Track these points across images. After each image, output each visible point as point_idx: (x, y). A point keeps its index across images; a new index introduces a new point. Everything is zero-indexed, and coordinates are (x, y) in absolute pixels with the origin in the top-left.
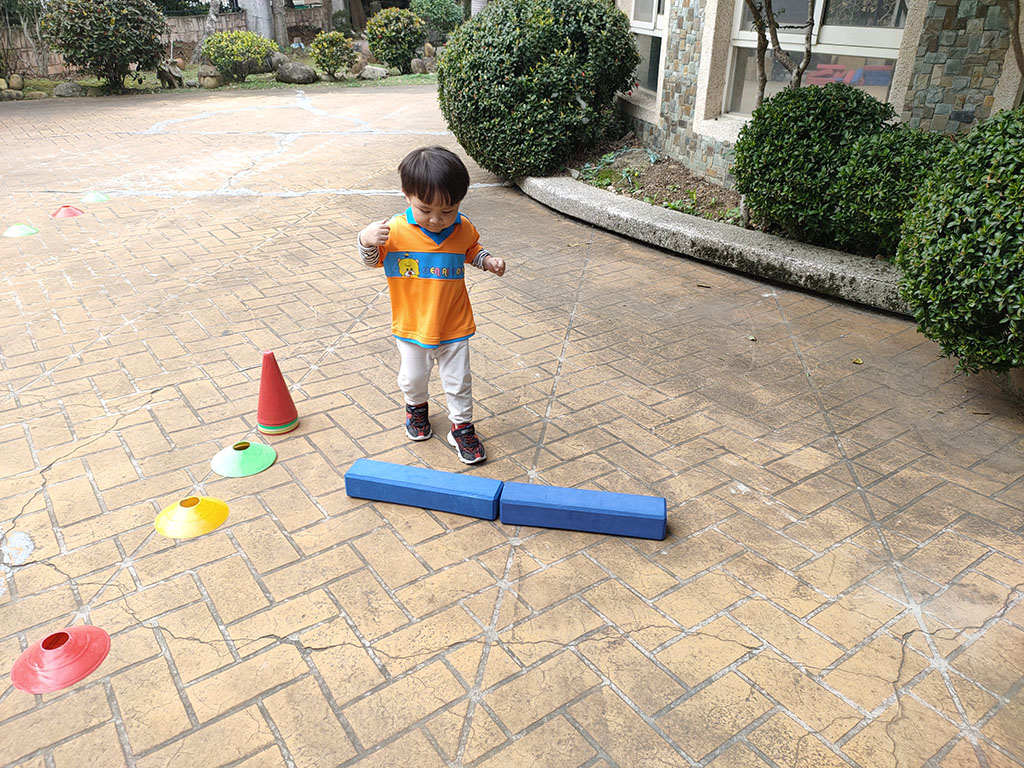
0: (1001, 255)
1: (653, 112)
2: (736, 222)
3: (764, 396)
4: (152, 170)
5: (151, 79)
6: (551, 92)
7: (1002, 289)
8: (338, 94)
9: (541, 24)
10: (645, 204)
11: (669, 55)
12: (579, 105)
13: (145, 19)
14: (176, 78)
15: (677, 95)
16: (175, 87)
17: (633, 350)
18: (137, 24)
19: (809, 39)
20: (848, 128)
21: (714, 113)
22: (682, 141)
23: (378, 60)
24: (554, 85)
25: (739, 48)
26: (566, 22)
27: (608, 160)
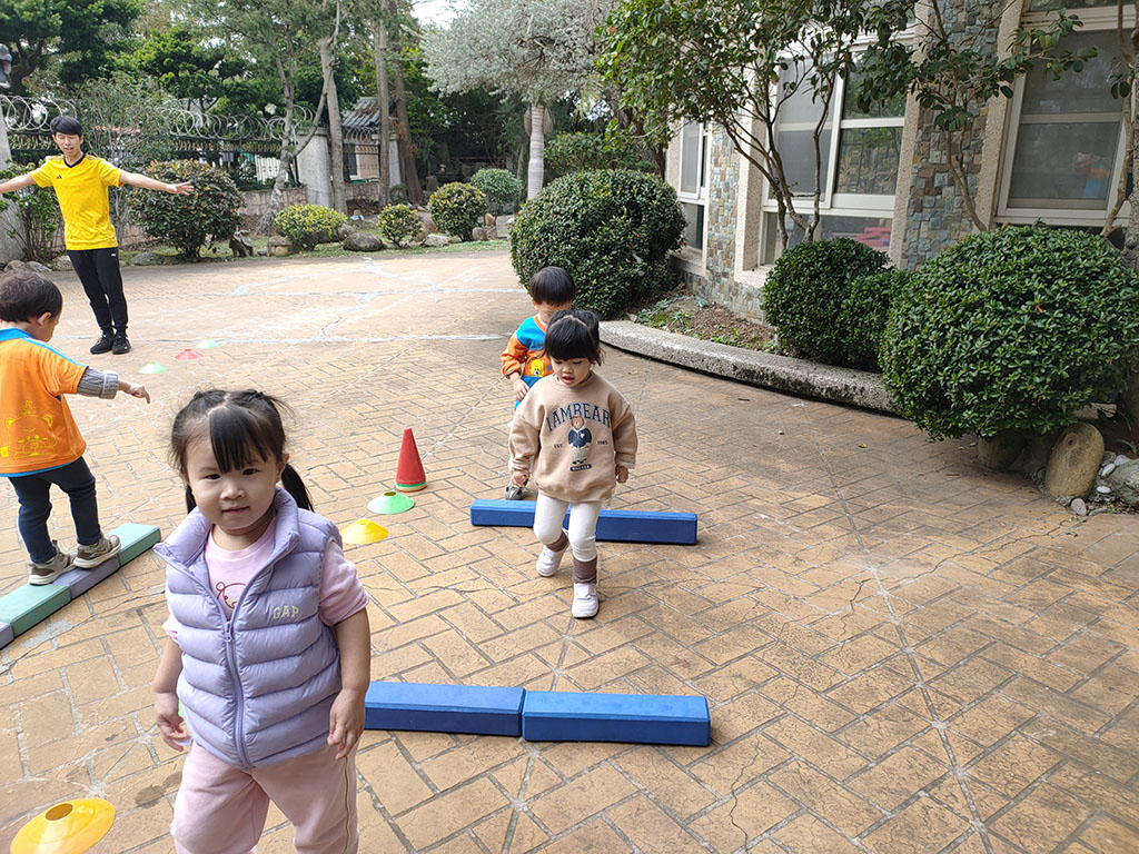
0: (938, 347)
1: (700, 267)
2: (772, 351)
3: (785, 467)
4: (249, 324)
5: (224, 248)
6: (611, 250)
7: (942, 371)
8: (403, 260)
9: (601, 196)
10: (695, 339)
11: (711, 219)
12: (635, 260)
13: (225, 194)
14: (247, 247)
15: (719, 251)
16: (245, 256)
17: (684, 441)
18: (217, 199)
19: (817, 205)
20: (849, 271)
21: (751, 265)
22: (726, 289)
23: (440, 230)
24: (614, 244)
25: (769, 213)
26: (622, 194)
27: (662, 306)
